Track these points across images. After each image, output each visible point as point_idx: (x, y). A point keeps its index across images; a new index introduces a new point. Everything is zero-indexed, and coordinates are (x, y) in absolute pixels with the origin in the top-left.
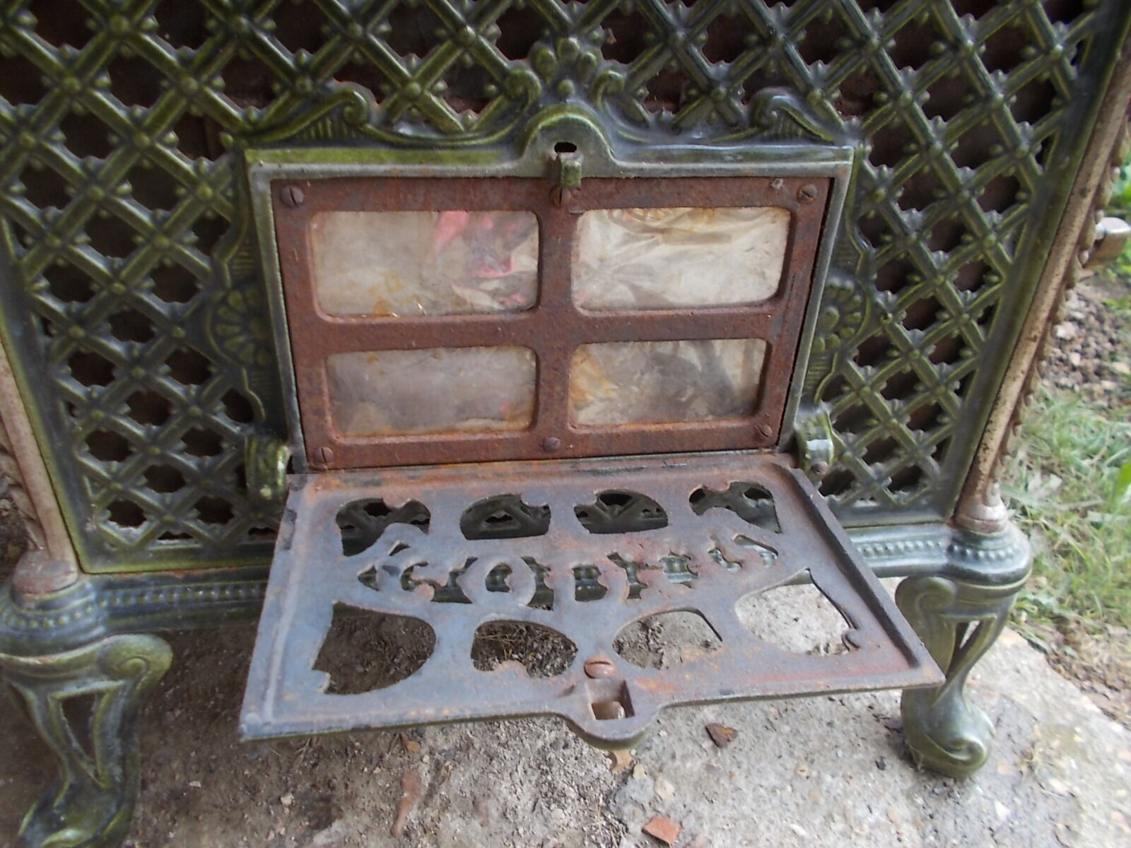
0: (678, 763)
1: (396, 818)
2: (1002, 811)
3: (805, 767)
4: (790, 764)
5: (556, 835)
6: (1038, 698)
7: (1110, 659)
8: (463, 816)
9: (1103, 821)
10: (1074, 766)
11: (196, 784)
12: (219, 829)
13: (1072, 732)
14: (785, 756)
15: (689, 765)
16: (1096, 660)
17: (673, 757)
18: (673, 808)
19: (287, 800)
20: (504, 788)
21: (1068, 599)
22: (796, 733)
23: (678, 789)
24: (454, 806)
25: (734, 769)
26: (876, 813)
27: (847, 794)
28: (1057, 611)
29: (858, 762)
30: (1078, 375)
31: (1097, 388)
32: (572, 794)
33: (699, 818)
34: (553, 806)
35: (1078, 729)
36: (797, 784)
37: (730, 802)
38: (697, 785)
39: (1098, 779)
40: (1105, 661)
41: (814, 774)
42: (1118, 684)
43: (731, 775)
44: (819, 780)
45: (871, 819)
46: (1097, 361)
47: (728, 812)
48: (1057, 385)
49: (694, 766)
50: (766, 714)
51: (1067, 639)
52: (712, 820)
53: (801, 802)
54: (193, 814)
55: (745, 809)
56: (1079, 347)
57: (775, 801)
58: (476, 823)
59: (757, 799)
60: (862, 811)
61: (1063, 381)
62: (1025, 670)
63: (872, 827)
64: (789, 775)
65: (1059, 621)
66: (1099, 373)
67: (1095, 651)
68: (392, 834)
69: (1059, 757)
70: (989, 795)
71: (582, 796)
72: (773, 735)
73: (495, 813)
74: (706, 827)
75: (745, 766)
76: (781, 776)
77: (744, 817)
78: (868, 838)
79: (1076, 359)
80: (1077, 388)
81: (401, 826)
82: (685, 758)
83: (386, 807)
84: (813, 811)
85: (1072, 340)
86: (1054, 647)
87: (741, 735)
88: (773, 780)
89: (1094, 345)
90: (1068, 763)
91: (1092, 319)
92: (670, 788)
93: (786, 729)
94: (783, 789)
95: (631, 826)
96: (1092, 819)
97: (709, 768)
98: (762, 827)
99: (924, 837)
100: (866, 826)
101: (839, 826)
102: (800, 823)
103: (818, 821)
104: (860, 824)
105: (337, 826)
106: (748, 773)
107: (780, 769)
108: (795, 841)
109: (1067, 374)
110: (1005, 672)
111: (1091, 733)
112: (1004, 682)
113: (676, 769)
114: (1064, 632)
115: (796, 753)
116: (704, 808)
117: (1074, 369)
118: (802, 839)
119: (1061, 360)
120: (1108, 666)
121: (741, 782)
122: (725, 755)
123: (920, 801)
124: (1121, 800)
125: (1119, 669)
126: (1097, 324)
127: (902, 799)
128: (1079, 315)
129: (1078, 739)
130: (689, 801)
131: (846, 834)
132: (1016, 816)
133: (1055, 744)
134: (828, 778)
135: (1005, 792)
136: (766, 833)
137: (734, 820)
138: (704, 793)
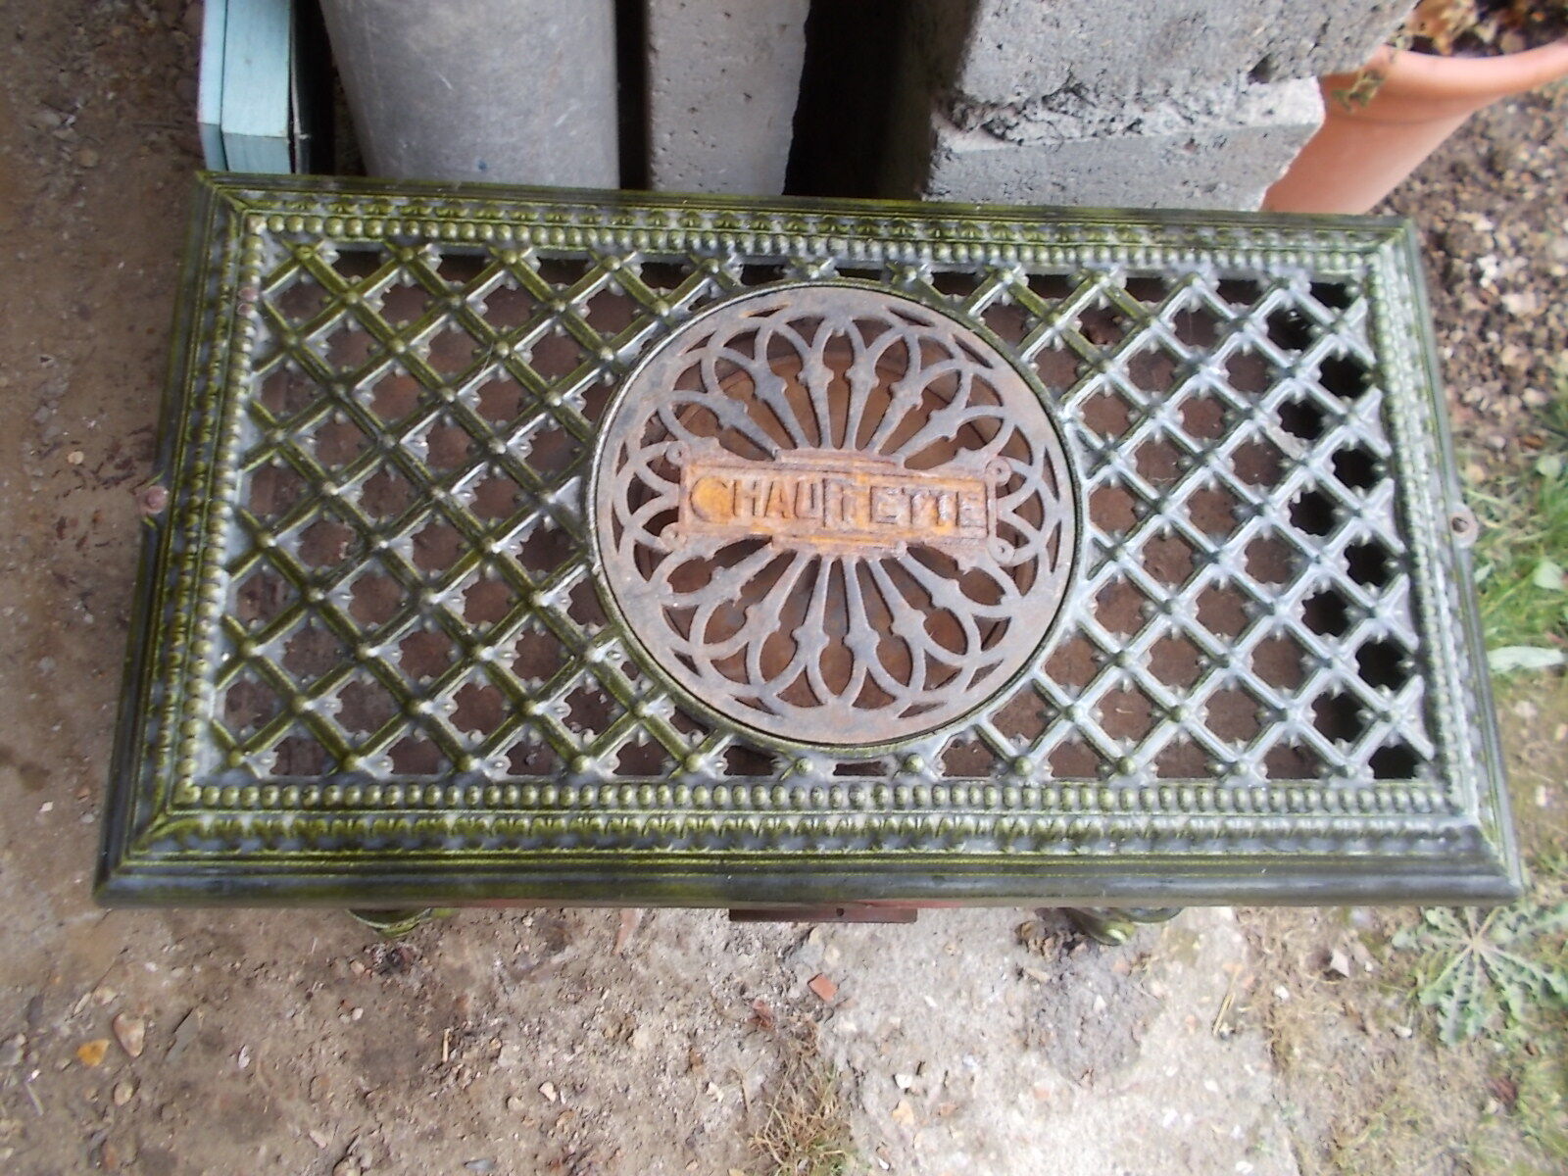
0: (848, 931)
1: (615, 944)
2: (1100, 1003)
3: (953, 946)
4: (941, 940)
5: (740, 973)
8: (669, 946)
9: (1176, 1023)
10: (1180, 971)
12: (477, 943)
13: (1195, 937)
14: (940, 933)
15: (857, 933)
18: (835, 971)
23: (843, 956)
24: (661, 938)
25: (894, 942)
26: (997, 993)
27: (979, 974)
29: (999, 946)
32: (757, 944)
33: (854, 982)
34: (741, 950)
36: (942, 961)
37: (882, 970)
38: (860, 952)
39: (1194, 985)
41: (959, 952)
43: (889, 947)
44: (961, 958)
45: (991, 1000)
47: (880, 980)
49: (861, 934)
52: (864, 986)
53: (939, 977)
54: (455, 928)
55: (893, 978)
57: (919, 975)
58: (678, 953)
59: (906, 969)
60: (986, 990)
63: (990, 1006)
64: (937, 951)
68: (612, 954)
69: (1171, 960)
70: (1096, 989)
71: (765, 946)
73: (694, 947)
74: (858, 991)
75: (903, 939)
76: (931, 951)
77: (890, 985)
78: (983, 1015)
81: (618, 951)
83: (607, 933)
84: (947, 986)
88: (923, 954)
90: (1176, 968)
92: (836, 953)
94: (928, 963)
95: (800, 979)
96: (1168, 1019)
97: (874, 937)
98: (901, 997)
99: (1027, 1018)
100: (984, 1005)
101: (963, 1002)
102: (934, 996)
103: (946, 996)
104: (980, 1002)
105: (568, 950)
106: (905, 945)
107: (932, 945)
108: (924, 1011)
111: (1211, 942)
113: (845, 936)
115: (950, 932)
116: (860, 975)
118: (930, 1009)
121: (896, 954)
124: (1201, 1005)
129: (1196, 946)
130: (849, 967)
131: (966, 1010)
132: (1109, 1009)
133: (1175, 949)
134: (969, 957)
135: (1110, 989)
136: (904, 1002)
137: (881, 987)
138: (863, 961)
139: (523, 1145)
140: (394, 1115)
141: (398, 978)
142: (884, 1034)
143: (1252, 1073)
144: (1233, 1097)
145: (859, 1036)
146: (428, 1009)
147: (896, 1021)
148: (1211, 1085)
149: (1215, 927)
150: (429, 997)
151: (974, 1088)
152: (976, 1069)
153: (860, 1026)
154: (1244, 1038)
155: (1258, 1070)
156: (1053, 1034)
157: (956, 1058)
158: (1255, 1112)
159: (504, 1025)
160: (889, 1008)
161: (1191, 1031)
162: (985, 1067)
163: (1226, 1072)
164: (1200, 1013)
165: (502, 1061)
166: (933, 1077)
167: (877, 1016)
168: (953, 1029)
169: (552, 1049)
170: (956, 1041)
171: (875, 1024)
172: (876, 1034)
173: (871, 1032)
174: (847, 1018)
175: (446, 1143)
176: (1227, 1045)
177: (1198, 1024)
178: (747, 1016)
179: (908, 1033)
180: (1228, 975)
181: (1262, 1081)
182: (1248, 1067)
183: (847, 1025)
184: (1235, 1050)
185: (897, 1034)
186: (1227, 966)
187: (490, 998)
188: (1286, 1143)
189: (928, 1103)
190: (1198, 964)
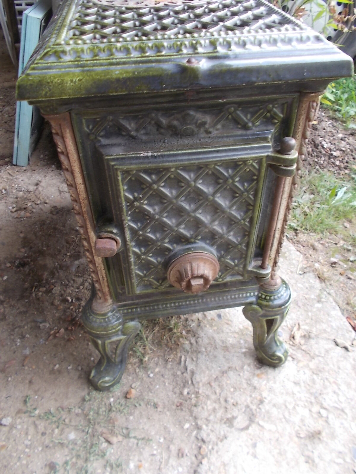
11: (45, 249)
16: (301, 240)
19: (68, 254)
21: (300, 225)
28: (296, 228)
30: (337, 168)
31: (342, 172)
42: (306, 246)
46: (346, 164)
48: (329, 170)
51: (297, 234)
54: (44, 255)
56: (341, 159)
61: (331, 169)
65: (295, 230)
66: (346, 168)
67: (302, 237)
79: (338, 163)
80: (335, 172)
85: (338, 157)
86: (292, 236)
89: (346, 159)
91: (349, 150)
109: (333, 167)
111: (290, 254)
114: (296, 233)
117: (337, 166)
119: (333, 163)
125: (308, 242)
126: (350, 153)
128: (343, 149)
139: (57, 315)
140: (11, 306)
141: (21, 269)
143: (313, 282)
144: (309, 288)
146: (30, 278)
148: (300, 285)
150: (31, 275)
154: (308, 274)
155: (315, 281)
158: (318, 291)
159: (56, 282)
161: (290, 273)
163: (304, 282)
164: (292, 270)
165: (53, 291)
169: (72, 288)
175: (28, 315)
176: (302, 276)
177: (292, 272)
180: (298, 261)
181: (317, 284)
182: (311, 281)
184: (306, 277)
186: (297, 259)
187: (52, 274)
188: (331, 299)
190: (288, 258)
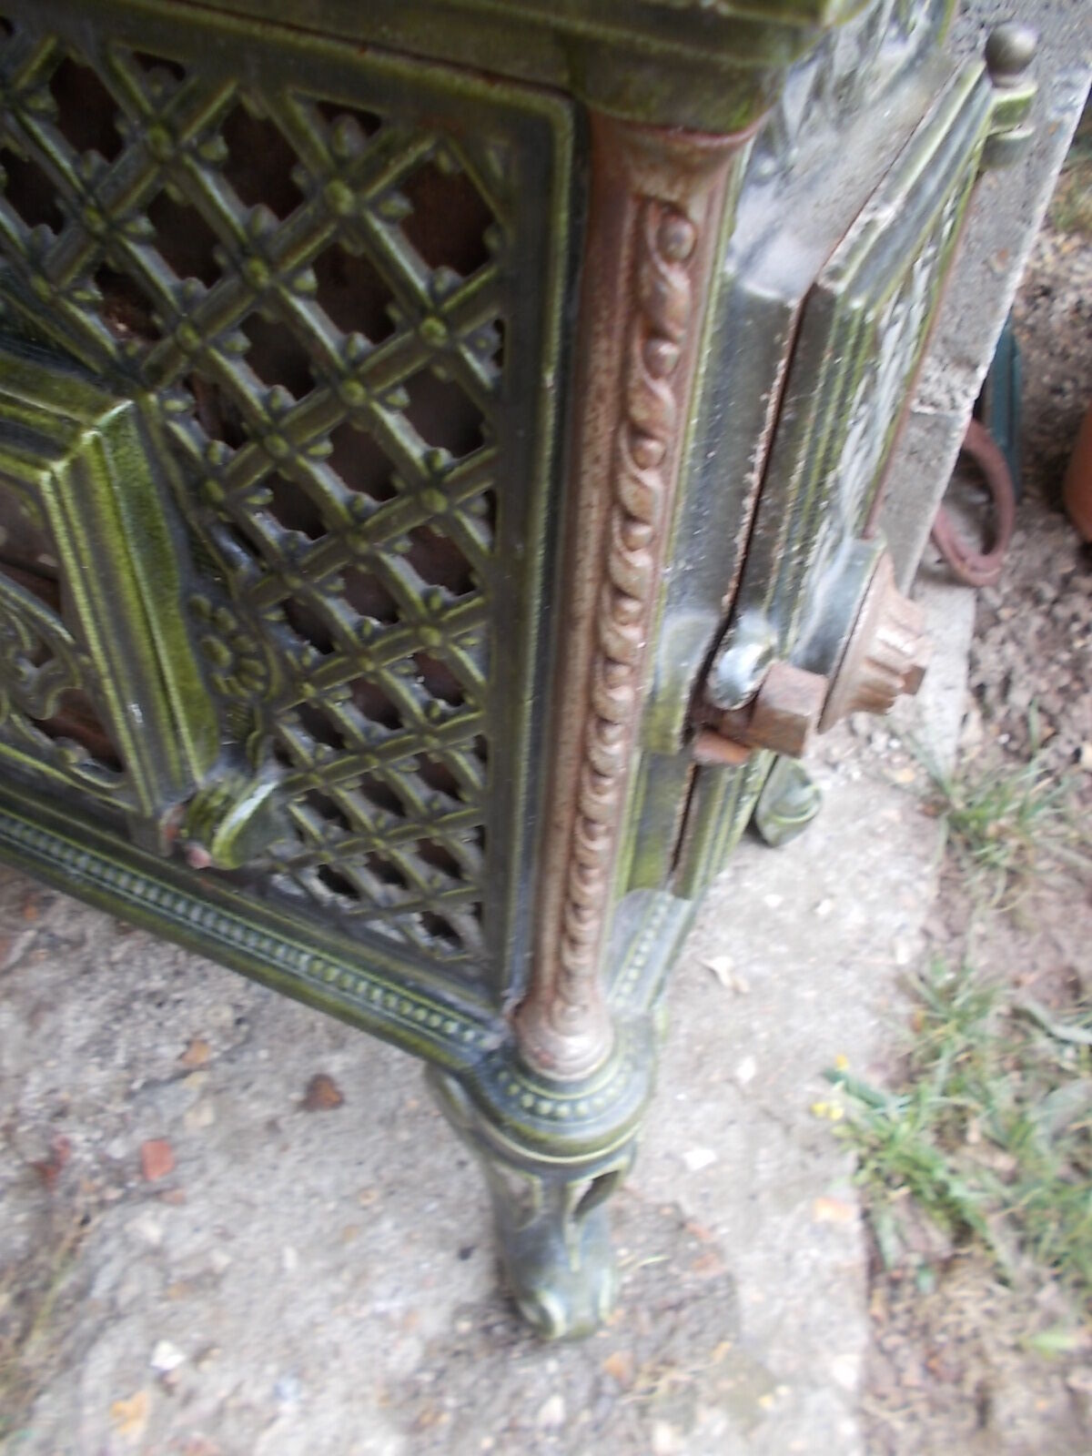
0: (244, 1097)
2: (554, 1410)
3: (375, 1194)
4: (364, 1178)
5: (72, 1090)
6: (776, 1311)
7: (976, 1334)
8: (18, 1014)
10: (719, 1431)
13: (770, 1384)
14: (368, 1167)
15: (254, 1106)
16: (951, 1318)
17: (246, 1087)
18: (188, 1141)
20: (71, 1009)
22: (409, 1147)
23: (213, 1126)
24: (18, 997)
25: (296, 1145)
27: (388, 1258)
28: (974, 1215)
29: (443, 1231)
32: (120, 1059)
33: (202, 1171)
34: (96, 1060)
35: (783, 1390)
36: (346, 1209)
37: (253, 1175)
38: (238, 1134)
40: (966, 1330)
41: (378, 1209)
43: (285, 1149)
44: (375, 1220)
45: (381, 1306)
47: (240, 1188)
49: (259, 1111)
50: (401, 1102)
51: (949, 1266)
52: (212, 1183)
53: (328, 1230)
55: (259, 1196)
57: (300, 1210)
58: (22, 1030)
59: (288, 1193)
60: (383, 1289)
62: (803, 1265)
63: (373, 1314)
64: (348, 1191)
65: (965, 1232)
69: (712, 1404)
70: (559, 1382)
72: (380, 1133)
73: (44, 1030)
74: (198, 1186)
75: (311, 1148)
76: (339, 1185)
77: (249, 1202)
78: (355, 1323)
82: (258, 1095)
84: (330, 1250)
87: (345, 1111)
88: (325, 1182)
90: (714, 1421)
92: (206, 1118)
93: (404, 1135)
94: (324, 1201)
95: (137, 1132)
97: (272, 1126)
98: (255, 1227)
99: (421, 1369)
100: (367, 1309)
101: (336, 1287)
102: (299, 1254)
103: (318, 1265)
104: (362, 1302)
106: (309, 1156)
107: (346, 1177)
108: (271, 1267)
110: (769, 1248)
112: (748, 1261)
113: (236, 1103)
115: (384, 1172)
116: (217, 1164)
118: (280, 1270)
120: (960, 1340)
121: (289, 1161)
122: (303, 1121)
123: (464, 1326)
127: (446, 1309)
129: (767, 1403)
130: (212, 1144)
131: (334, 1300)
132: (562, 1430)
133: (726, 1385)
134: (387, 1225)
135: (582, 1393)
136: (252, 1236)
137: (237, 1199)
138: (237, 1146)
142: (192, 1270)
145: (156, 1253)
147: (221, 1260)
149: (814, 1385)
151: (267, 1436)
152: (288, 1407)
153: (165, 1238)
156: (446, 1419)
157: (271, 1369)
160: (225, 1235)
162: (305, 1413)
166: (217, 1382)
167: (201, 1238)
168: (296, 1319)
170: (289, 1342)
171: (189, 1247)
172: (180, 1263)
173: (176, 1255)
174: (155, 1218)
178: (37, 1155)
179: (229, 1287)
183: (149, 1226)
185: (206, 1281)
189: (179, 1420)
